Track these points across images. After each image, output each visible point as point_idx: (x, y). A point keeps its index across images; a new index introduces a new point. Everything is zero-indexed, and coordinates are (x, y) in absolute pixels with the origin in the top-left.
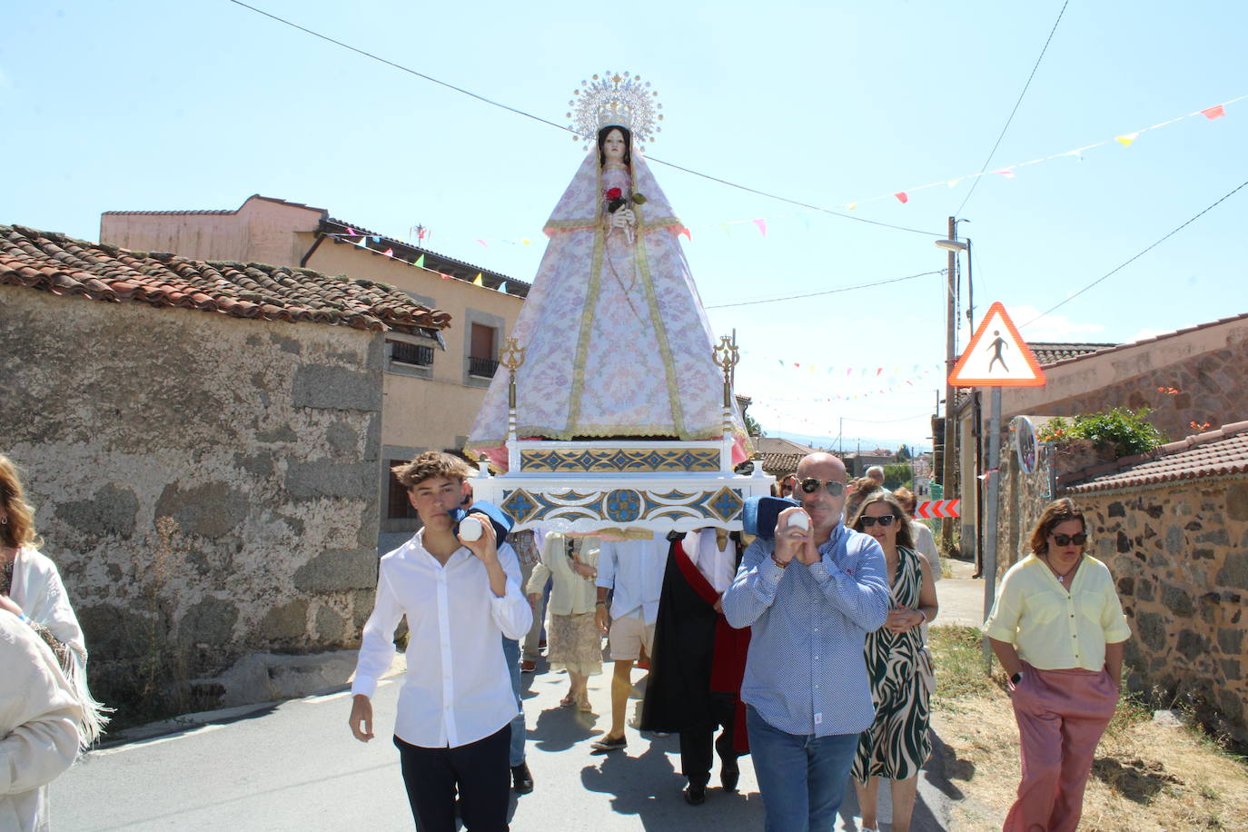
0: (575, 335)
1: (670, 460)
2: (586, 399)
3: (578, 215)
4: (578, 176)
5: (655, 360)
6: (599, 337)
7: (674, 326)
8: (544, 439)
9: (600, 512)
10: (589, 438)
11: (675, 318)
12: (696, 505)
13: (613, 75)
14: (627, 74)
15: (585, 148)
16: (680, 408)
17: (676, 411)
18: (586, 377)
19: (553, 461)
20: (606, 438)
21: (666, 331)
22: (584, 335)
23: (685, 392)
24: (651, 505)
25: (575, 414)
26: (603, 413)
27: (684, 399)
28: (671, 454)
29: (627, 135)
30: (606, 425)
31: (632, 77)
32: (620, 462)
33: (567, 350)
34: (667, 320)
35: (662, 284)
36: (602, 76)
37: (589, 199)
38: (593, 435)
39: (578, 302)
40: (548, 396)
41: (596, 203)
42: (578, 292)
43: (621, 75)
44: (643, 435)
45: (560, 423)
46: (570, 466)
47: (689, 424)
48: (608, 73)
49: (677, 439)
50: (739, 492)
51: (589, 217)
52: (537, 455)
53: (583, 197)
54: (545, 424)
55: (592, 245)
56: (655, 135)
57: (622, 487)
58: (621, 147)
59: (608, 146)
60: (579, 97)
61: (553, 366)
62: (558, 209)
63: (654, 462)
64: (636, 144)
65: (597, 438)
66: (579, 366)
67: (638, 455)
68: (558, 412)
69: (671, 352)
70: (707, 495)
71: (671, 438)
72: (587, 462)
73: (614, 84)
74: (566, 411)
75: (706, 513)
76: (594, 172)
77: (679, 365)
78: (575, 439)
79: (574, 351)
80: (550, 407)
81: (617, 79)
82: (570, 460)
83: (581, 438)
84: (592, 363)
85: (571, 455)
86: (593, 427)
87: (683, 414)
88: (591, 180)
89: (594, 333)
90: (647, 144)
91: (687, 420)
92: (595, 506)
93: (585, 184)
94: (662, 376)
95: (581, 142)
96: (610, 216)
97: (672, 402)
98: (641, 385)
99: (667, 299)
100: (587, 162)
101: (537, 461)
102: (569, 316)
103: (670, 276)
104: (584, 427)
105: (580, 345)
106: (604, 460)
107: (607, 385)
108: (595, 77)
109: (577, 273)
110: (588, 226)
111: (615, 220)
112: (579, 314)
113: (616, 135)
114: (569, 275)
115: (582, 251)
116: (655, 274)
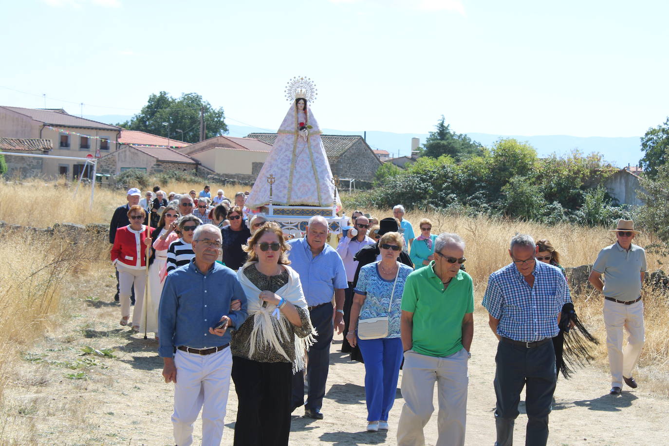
0: (288, 172)
2: (293, 193)
3: (288, 129)
4: (289, 114)
5: (313, 181)
6: (296, 173)
7: (319, 170)
9: (298, 228)
10: (293, 206)
11: (319, 167)
13: (301, 77)
14: (306, 77)
15: (291, 104)
16: (321, 197)
17: (319, 198)
18: (293, 186)
19: (283, 212)
20: (299, 206)
21: (317, 171)
22: (292, 173)
23: (322, 192)
25: (289, 198)
26: (298, 198)
27: (322, 194)
28: (318, 211)
29: (305, 101)
30: (299, 201)
31: (308, 78)
32: (303, 213)
33: (286, 177)
34: (317, 168)
35: (315, 155)
37: (292, 123)
39: (289, 160)
40: (281, 192)
41: (294, 126)
42: (289, 157)
43: (304, 77)
44: (310, 205)
45: (285, 201)
46: (288, 214)
47: (323, 202)
48: (299, 76)
49: (320, 206)
50: (338, 223)
51: (292, 130)
52: (278, 210)
53: (290, 122)
54: (280, 200)
55: (293, 140)
56: (315, 100)
57: (304, 221)
58: (303, 106)
59: (299, 106)
60: (289, 85)
61: (282, 182)
62: (281, 126)
64: (308, 103)
65: (296, 205)
66: (290, 183)
67: (308, 211)
68: (284, 197)
69: (318, 179)
71: (318, 206)
72: (293, 213)
73: (301, 81)
74: (286, 197)
76: (294, 114)
77: (321, 184)
78: (290, 206)
79: (288, 177)
80: (281, 195)
81: (302, 79)
82: (288, 212)
83: (291, 205)
84: (294, 181)
85: (288, 210)
86: (295, 202)
87: (321, 199)
88: (292, 116)
89: (295, 171)
90: (312, 104)
91: (323, 201)
92: (297, 226)
93: (290, 117)
94: (316, 187)
95: (289, 102)
96: (300, 132)
97: (318, 195)
98: (309, 189)
99: (317, 160)
100: (291, 109)
101: (278, 212)
102: (286, 166)
103: (318, 153)
104: (292, 202)
105: (290, 176)
106: (298, 212)
107: (299, 189)
108: (295, 78)
109: (288, 150)
110: (292, 133)
111: (301, 133)
112: (289, 165)
113: (302, 102)
114: (286, 151)
115: (290, 142)
116: (313, 151)
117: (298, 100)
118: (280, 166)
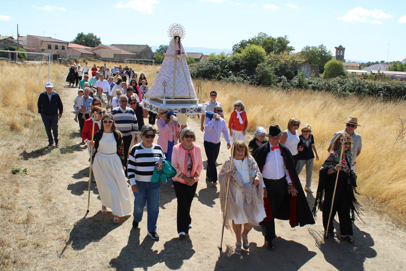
1: (189, 102)
2: (176, 91)
5: (186, 84)
6: (177, 79)
7: (188, 78)
8: (169, 98)
12: (194, 110)
13: (177, 24)
14: (179, 24)
18: (175, 87)
19: (171, 103)
20: (179, 98)
22: (174, 79)
24: (188, 111)
25: (174, 94)
26: (179, 94)
27: (191, 92)
28: (189, 101)
29: (179, 38)
30: (179, 96)
31: (180, 25)
32: (182, 103)
33: (172, 82)
34: (187, 76)
35: (186, 69)
36: (175, 24)
38: (177, 98)
39: (172, 72)
40: (169, 90)
41: (174, 52)
42: (172, 70)
43: (178, 25)
44: (185, 98)
45: (171, 96)
47: (192, 96)
48: (176, 24)
49: (191, 99)
50: (201, 108)
51: (172, 54)
52: (168, 101)
53: (171, 50)
54: (168, 96)
55: (173, 60)
56: (184, 38)
57: (184, 107)
58: (178, 40)
59: (176, 40)
60: (170, 28)
61: (169, 85)
63: (186, 103)
64: (181, 39)
65: (178, 98)
66: (174, 85)
69: (189, 83)
70: (196, 109)
71: (189, 99)
72: (176, 103)
74: (172, 93)
75: (196, 112)
76: (173, 45)
77: (190, 85)
78: (175, 98)
80: (169, 92)
81: (177, 25)
82: (174, 102)
84: (176, 85)
89: (176, 78)
91: (191, 95)
93: (171, 47)
94: (188, 87)
95: (170, 38)
97: (189, 92)
98: (184, 89)
99: (186, 72)
101: (168, 102)
104: (176, 96)
106: (179, 102)
107: (179, 89)
108: (173, 24)
109: (171, 66)
110: (173, 56)
111: (178, 56)
112: (173, 75)
113: (178, 38)
114: (170, 66)
115: (172, 61)
116: (184, 67)
117: (175, 37)
118: (167, 75)
